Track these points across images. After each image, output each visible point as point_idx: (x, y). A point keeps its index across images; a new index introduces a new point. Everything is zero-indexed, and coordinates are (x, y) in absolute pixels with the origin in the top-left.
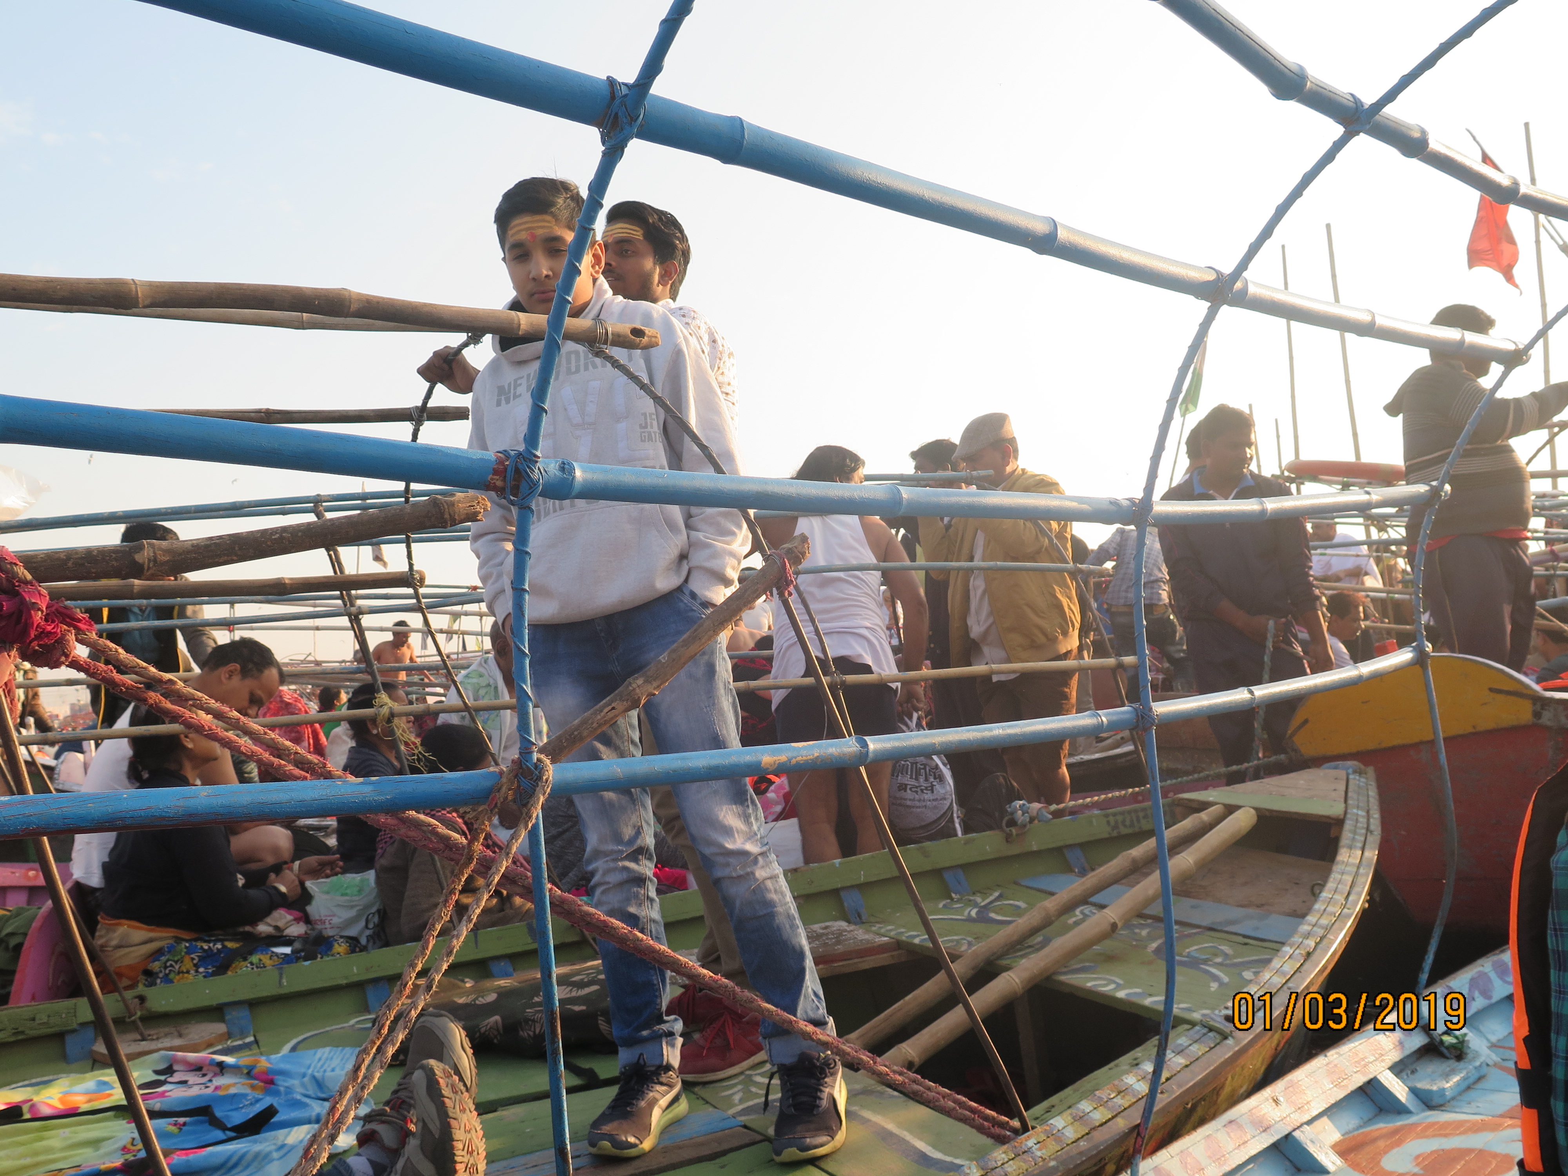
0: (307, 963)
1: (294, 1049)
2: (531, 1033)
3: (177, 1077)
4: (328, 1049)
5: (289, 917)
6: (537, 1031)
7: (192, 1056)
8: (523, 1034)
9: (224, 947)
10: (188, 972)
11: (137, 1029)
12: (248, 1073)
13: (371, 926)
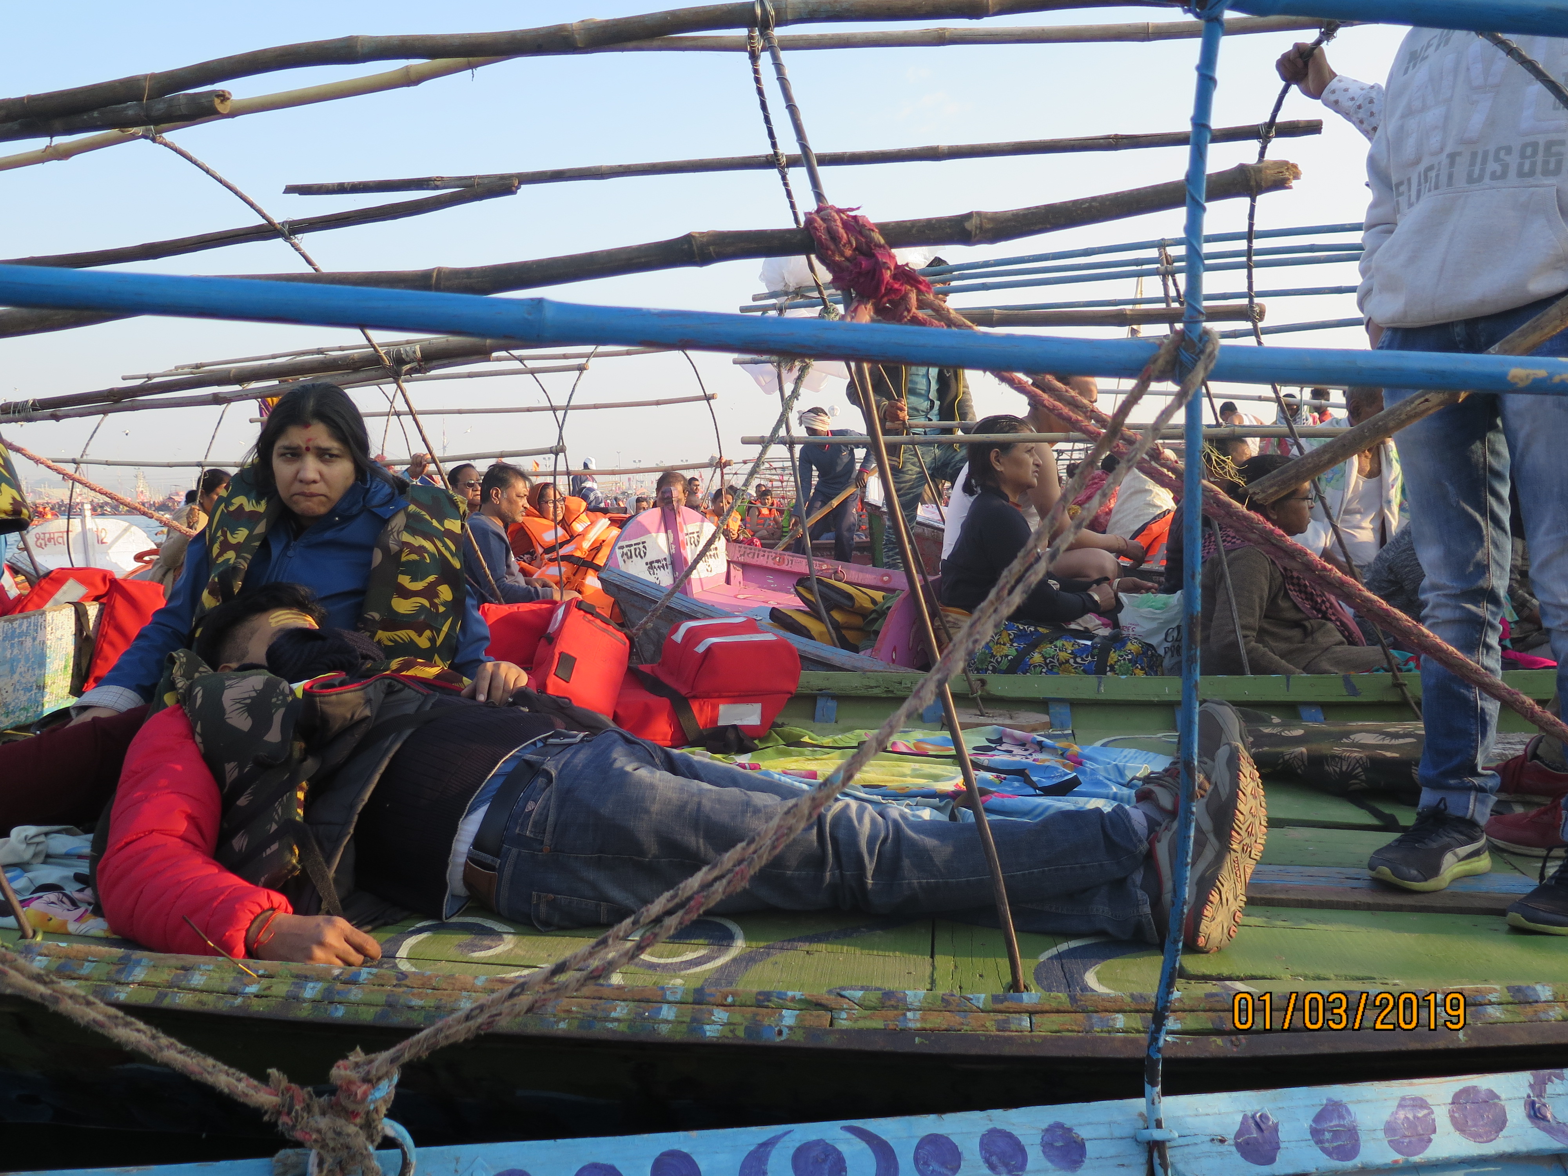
0: (1124, 677)
1: (1104, 745)
2: (1337, 770)
3: (1004, 747)
4: (1134, 750)
5: (1098, 622)
6: (1344, 768)
7: (1018, 733)
8: (1329, 769)
9: (1036, 630)
10: (1004, 644)
11: (977, 706)
12: (1062, 755)
13: (1170, 639)
